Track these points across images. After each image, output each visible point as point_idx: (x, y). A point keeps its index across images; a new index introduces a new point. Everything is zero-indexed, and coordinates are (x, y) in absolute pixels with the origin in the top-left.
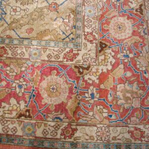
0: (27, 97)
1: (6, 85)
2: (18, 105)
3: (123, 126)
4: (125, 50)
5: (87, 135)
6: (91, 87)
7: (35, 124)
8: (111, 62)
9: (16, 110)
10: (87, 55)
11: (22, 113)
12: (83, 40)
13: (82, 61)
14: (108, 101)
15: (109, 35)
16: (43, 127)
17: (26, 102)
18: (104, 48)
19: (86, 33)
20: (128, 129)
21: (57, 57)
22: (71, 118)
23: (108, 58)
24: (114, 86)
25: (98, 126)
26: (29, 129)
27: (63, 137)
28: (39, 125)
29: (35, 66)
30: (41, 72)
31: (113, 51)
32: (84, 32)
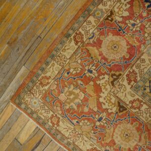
0: (123, 25)
1: (142, 15)
2: (120, 16)
3: (56, 76)
4: (106, 123)
5: (68, 49)
6: (96, 75)
7: (99, 20)
8: (104, 104)
9: (118, 13)
10: (123, 90)
11: (113, 16)
12: (138, 97)
13: (121, 83)
14: (79, 79)
15: (127, 120)
16: (94, 23)
17: (119, 22)
18: (120, 108)
19: (142, 103)
20: (52, 78)
21: (138, 67)
22: (86, 46)
23: (110, 105)
24: (86, 92)
25: (68, 60)
26: (98, 14)
27: (78, 32)
28: (97, 22)
29: (142, 45)
30: (135, 46)
31: (112, 113)
32: (145, 103)
